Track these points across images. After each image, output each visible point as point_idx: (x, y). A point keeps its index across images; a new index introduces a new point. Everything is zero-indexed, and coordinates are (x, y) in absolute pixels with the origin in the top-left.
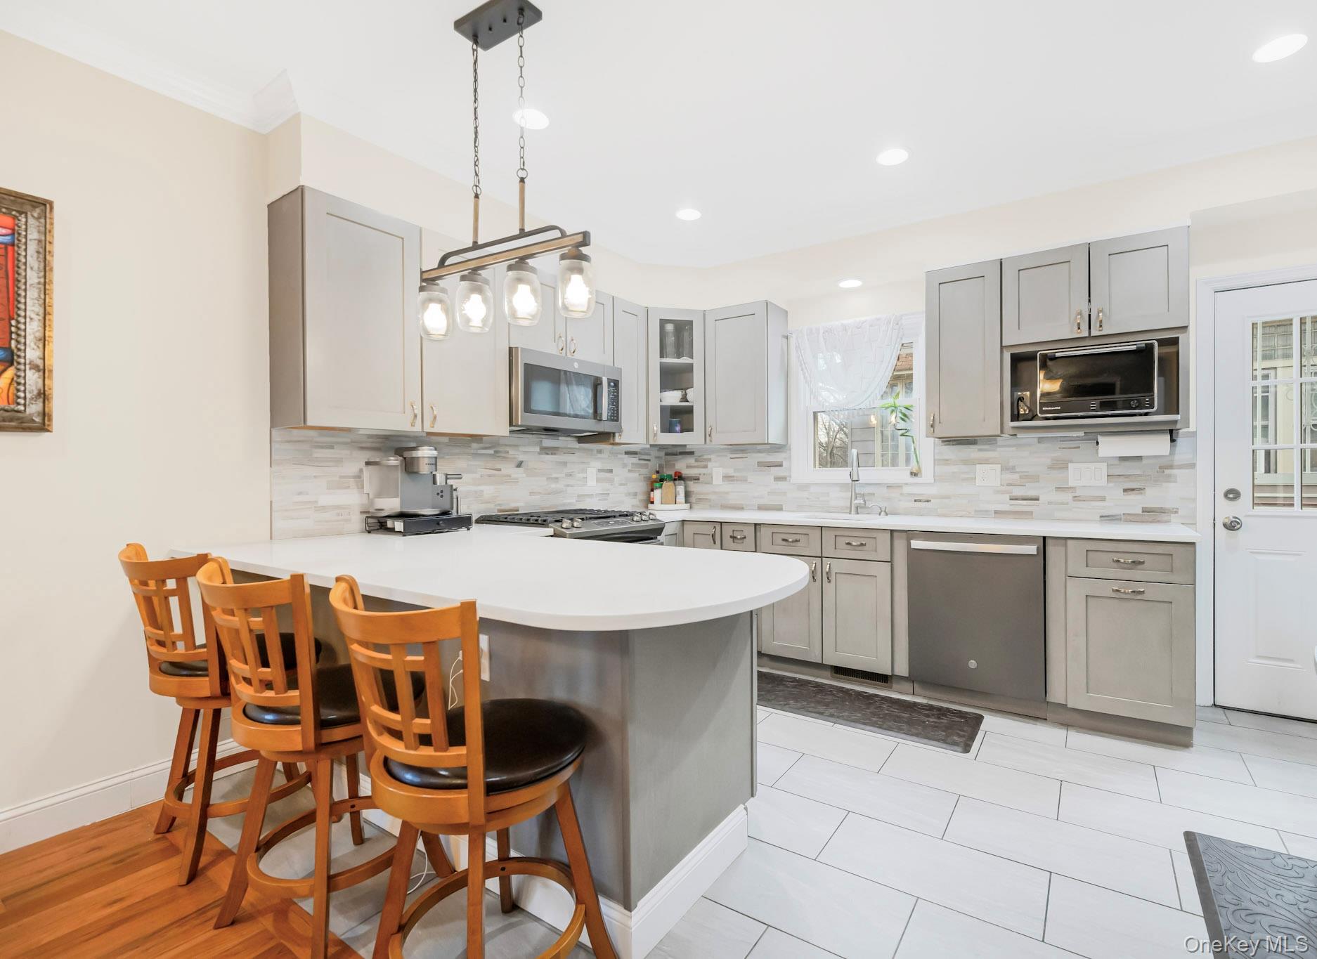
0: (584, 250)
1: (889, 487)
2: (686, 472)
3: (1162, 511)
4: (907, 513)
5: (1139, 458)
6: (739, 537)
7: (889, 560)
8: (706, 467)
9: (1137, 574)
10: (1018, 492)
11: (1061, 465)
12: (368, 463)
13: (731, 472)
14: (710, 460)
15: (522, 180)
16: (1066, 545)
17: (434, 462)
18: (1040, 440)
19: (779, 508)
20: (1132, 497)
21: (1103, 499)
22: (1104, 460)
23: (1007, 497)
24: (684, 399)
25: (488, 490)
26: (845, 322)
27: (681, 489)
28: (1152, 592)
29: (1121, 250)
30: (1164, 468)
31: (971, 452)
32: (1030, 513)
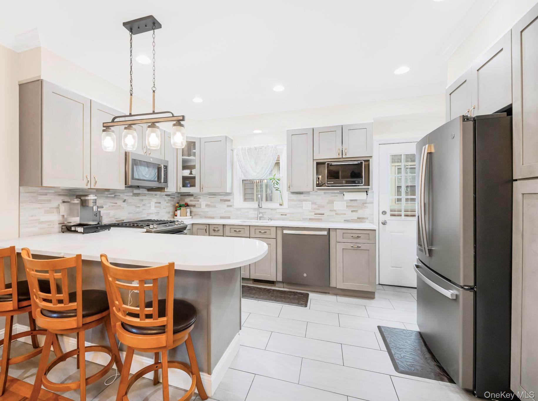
0: (182, 122)
1: (272, 209)
2: (190, 203)
3: (363, 218)
4: (278, 219)
5: (356, 200)
6: (216, 230)
7: (275, 238)
8: (198, 201)
9: (358, 241)
10: (317, 212)
11: (331, 202)
12: (64, 202)
13: (209, 203)
14: (200, 198)
15: (154, 91)
16: (336, 231)
17: (95, 202)
18: (325, 193)
19: (229, 218)
20: (354, 213)
21: (345, 214)
22: (345, 201)
23: (313, 213)
24: (191, 173)
25: (112, 212)
26: (256, 146)
27: (188, 210)
28: (363, 247)
29: (352, 129)
30: (364, 204)
31: (301, 197)
32: (321, 219)
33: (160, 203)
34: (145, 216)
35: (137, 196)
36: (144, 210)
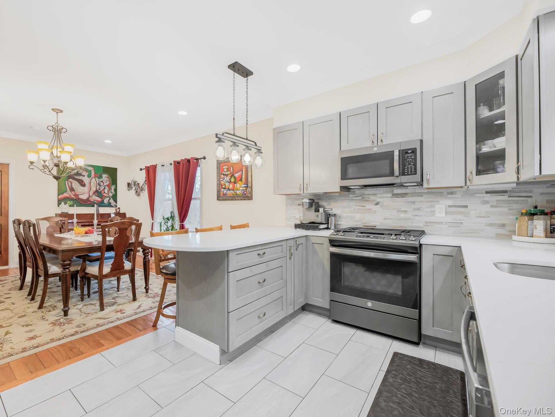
33: (466, 207)
35: (401, 197)
36: (416, 216)
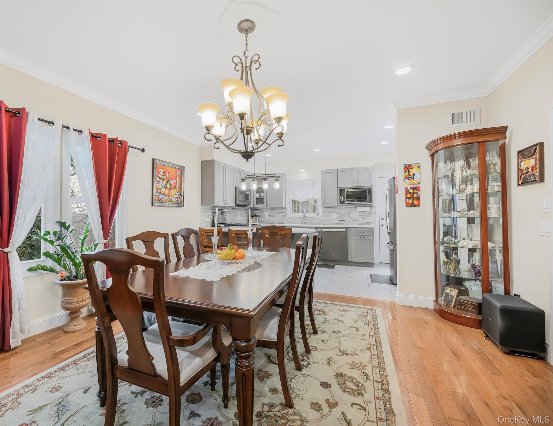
0: (278, 179)
1: (312, 218)
2: (257, 214)
4: (316, 224)
5: (365, 212)
8: (263, 213)
9: (364, 234)
10: (341, 219)
11: (349, 213)
13: (270, 214)
14: (264, 211)
15: (266, 166)
16: (352, 229)
19: (284, 223)
20: (364, 220)
21: (358, 220)
22: (358, 212)
23: (338, 220)
24: (260, 196)
26: (301, 179)
27: (257, 219)
28: (367, 238)
29: (361, 170)
30: (369, 214)
31: (330, 210)
32: (343, 223)
34: (236, 221)
36: (236, 218)
